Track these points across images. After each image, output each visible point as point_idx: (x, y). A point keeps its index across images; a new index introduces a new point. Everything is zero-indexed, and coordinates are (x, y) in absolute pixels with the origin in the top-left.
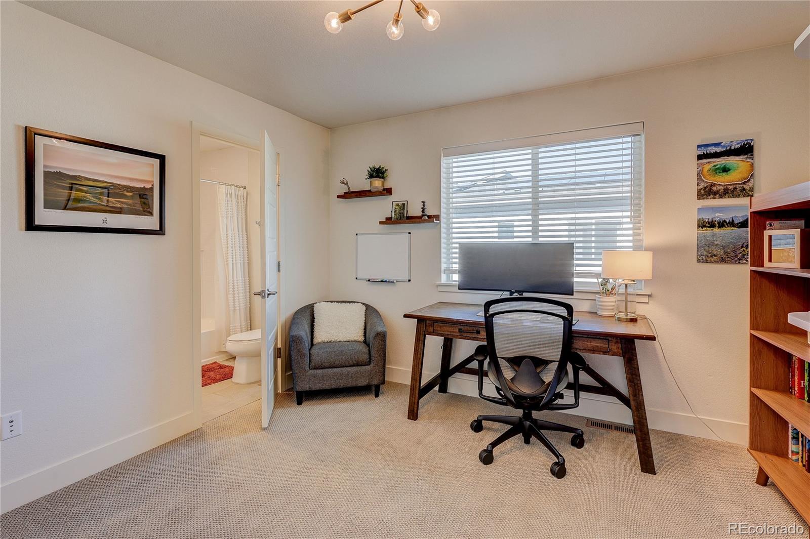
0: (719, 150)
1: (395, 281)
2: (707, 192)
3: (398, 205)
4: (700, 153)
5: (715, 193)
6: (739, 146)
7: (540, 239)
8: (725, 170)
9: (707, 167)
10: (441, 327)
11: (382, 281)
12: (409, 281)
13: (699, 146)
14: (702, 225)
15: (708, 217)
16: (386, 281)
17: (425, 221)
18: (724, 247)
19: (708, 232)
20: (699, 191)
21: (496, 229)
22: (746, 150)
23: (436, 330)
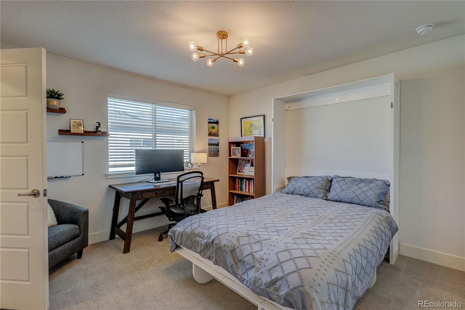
0: (212, 121)
1: (72, 176)
2: (210, 134)
3: (75, 122)
4: (209, 121)
5: (212, 135)
6: (216, 121)
7: (157, 148)
8: (214, 128)
9: (210, 126)
10: (146, 194)
11: (55, 178)
12: (83, 175)
13: (209, 119)
14: (210, 144)
15: (210, 142)
16: (63, 177)
17: (99, 135)
18: (214, 152)
19: (210, 147)
20: (208, 134)
21: (129, 142)
22: (217, 123)
23: (143, 196)
